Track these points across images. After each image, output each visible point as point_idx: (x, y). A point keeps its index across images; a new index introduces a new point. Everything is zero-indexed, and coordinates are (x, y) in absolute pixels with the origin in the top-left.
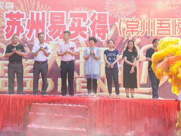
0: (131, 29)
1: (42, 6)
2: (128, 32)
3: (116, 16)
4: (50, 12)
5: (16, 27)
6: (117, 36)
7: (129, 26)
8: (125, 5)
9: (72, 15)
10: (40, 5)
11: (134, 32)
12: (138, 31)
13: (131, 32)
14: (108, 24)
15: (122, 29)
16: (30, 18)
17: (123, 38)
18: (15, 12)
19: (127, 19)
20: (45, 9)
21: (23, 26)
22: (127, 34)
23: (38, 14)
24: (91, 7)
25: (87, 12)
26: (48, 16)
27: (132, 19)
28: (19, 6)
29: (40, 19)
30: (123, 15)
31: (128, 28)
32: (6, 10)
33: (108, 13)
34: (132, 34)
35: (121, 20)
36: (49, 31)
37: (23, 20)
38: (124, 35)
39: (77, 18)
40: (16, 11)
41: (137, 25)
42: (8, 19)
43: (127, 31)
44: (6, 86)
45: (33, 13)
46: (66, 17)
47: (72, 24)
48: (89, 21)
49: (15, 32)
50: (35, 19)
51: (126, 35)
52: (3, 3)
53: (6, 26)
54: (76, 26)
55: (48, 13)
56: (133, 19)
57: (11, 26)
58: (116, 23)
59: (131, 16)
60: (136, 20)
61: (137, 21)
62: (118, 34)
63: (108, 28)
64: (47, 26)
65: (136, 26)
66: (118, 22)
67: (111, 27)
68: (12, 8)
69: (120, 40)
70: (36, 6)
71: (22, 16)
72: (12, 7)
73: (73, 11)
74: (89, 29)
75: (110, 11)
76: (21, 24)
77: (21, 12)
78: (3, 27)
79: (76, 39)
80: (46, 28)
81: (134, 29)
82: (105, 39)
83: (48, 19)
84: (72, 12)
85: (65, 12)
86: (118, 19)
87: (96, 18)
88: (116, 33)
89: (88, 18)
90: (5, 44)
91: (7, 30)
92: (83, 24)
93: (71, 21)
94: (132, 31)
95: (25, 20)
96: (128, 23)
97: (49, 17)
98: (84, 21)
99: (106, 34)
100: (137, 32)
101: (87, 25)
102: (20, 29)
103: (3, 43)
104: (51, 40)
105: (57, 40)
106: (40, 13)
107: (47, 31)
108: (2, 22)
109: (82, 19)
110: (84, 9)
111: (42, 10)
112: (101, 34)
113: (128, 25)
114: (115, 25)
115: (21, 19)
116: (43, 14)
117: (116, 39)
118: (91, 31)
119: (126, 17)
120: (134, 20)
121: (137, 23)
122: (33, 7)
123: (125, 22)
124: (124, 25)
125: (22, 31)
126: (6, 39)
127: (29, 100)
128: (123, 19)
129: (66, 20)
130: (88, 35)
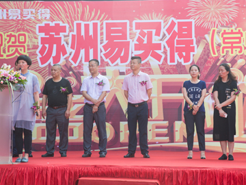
0: (230, 45)
1: (93, 14)
2: (225, 50)
3: (205, 25)
4: (105, 22)
5: (55, 46)
6: (208, 56)
7: (226, 41)
8: (221, 7)
9: (138, 26)
10: (90, 12)
11: (234, 50)
12: (240, 47)
13: (230, 50)
14: (194, 38)
15: (215, 45)
16: (75, 33)
17: (217, 59)
18: (52, 24)
19: (223, 29)
20: (97, 17)
21: (66, 45)
22: (223, 53)
23: (87, 26)
24: (168, 13)
25: (162, 21)
26: (102, 29)
27: (231, 29)
28: (58, 14)
29: (91, 33)
30: (217, 23)
31: (224, 43)
32: (39, 20)
33: (193, 21)
34: (232, 53)
35: (214, 31)
36: (104, 52)
37: (65, 36)
38: (219, 54)
39: (146, 31)
40: (54, 22)
41: (239, 38)
42: (43, 35)
43: (224, 48)
44: (43, 135)
45: (80, 24)
46: (130, 30)
47: (139, 39)
48: (165, 35)
49: (54, 54)
50: (83, 33)
51: (222, 55)
52: (34, 10)
53: (40, 46)
54: (145, 42)
55: (102, 24)
56: (233, 28)
57: (47, 46)
58: (206, 36)
59: (229, 24)
60: (237, 31)
61: (239, 32)
62: (209, 52)
63: (195, 45)
64: (101, 43)
65: (238, 40)
66: (209, 34)
67: (198, 42)
68: (48, 18)
69: (212, 61)
70: (83, 13)
71: (63, 29)
72: (48, 16)
73: (141, 19)
74: (165, 47)
75: (197, 17)
76: (63, 42)
77: (61, 24)
78: (36, 47)
79: (146, 63)
80: (100, 46)
81: (234, 45)
82: (189, 61)
83: (102, 34)
84: (138, 21)
85: (128, 22)
86: (209, 30)
87: (176, 29)
88: (206, 52)
89: (163, 30)
90: (39, 73)
91: (41, 52)
92: (156, 40)
93: (138, 35)
94: (232, 48)
95: (68, 36)
96: (225, 36)
97: (104, 31)
98: (158, 34)
99: (192, 53)
100: (239, 49)
101: (161, 40)
102: (61, 50)
103: (36, 71)
104: (108, 65)
105: (117, 65)
106: (91, 24)
107: (101, 51)
108: (34, 40)
109: (154, 31)
110: (157, 16)
111: (93, 19)
112: (184, 54)
113: (224, 39)
114: (205, 39)
115: (62, 35)
116: (95, 25)
117: (206, 61)
118: (168, 49)
119: (222, 26)
120: (234, 31)
121: (239, 35)
122: (79, 16)
123: (220, 34)
124: (218, 39)
125: (65, 53)
126: (40, 65)
127: (75, 173)
128: (216, 30)
129: (130, 34)
130: (163, 56)
